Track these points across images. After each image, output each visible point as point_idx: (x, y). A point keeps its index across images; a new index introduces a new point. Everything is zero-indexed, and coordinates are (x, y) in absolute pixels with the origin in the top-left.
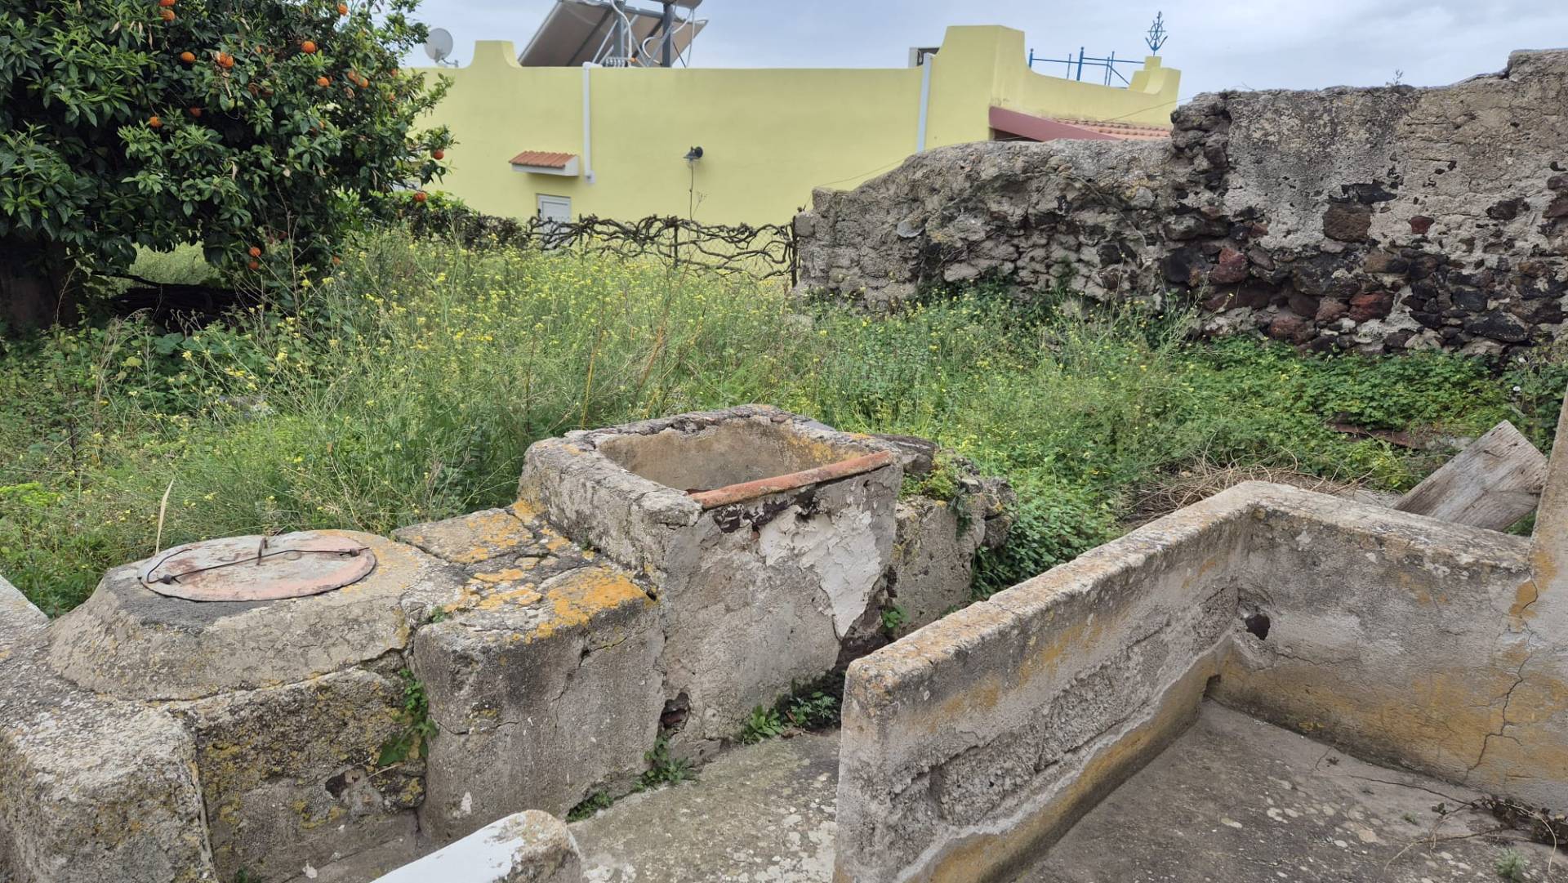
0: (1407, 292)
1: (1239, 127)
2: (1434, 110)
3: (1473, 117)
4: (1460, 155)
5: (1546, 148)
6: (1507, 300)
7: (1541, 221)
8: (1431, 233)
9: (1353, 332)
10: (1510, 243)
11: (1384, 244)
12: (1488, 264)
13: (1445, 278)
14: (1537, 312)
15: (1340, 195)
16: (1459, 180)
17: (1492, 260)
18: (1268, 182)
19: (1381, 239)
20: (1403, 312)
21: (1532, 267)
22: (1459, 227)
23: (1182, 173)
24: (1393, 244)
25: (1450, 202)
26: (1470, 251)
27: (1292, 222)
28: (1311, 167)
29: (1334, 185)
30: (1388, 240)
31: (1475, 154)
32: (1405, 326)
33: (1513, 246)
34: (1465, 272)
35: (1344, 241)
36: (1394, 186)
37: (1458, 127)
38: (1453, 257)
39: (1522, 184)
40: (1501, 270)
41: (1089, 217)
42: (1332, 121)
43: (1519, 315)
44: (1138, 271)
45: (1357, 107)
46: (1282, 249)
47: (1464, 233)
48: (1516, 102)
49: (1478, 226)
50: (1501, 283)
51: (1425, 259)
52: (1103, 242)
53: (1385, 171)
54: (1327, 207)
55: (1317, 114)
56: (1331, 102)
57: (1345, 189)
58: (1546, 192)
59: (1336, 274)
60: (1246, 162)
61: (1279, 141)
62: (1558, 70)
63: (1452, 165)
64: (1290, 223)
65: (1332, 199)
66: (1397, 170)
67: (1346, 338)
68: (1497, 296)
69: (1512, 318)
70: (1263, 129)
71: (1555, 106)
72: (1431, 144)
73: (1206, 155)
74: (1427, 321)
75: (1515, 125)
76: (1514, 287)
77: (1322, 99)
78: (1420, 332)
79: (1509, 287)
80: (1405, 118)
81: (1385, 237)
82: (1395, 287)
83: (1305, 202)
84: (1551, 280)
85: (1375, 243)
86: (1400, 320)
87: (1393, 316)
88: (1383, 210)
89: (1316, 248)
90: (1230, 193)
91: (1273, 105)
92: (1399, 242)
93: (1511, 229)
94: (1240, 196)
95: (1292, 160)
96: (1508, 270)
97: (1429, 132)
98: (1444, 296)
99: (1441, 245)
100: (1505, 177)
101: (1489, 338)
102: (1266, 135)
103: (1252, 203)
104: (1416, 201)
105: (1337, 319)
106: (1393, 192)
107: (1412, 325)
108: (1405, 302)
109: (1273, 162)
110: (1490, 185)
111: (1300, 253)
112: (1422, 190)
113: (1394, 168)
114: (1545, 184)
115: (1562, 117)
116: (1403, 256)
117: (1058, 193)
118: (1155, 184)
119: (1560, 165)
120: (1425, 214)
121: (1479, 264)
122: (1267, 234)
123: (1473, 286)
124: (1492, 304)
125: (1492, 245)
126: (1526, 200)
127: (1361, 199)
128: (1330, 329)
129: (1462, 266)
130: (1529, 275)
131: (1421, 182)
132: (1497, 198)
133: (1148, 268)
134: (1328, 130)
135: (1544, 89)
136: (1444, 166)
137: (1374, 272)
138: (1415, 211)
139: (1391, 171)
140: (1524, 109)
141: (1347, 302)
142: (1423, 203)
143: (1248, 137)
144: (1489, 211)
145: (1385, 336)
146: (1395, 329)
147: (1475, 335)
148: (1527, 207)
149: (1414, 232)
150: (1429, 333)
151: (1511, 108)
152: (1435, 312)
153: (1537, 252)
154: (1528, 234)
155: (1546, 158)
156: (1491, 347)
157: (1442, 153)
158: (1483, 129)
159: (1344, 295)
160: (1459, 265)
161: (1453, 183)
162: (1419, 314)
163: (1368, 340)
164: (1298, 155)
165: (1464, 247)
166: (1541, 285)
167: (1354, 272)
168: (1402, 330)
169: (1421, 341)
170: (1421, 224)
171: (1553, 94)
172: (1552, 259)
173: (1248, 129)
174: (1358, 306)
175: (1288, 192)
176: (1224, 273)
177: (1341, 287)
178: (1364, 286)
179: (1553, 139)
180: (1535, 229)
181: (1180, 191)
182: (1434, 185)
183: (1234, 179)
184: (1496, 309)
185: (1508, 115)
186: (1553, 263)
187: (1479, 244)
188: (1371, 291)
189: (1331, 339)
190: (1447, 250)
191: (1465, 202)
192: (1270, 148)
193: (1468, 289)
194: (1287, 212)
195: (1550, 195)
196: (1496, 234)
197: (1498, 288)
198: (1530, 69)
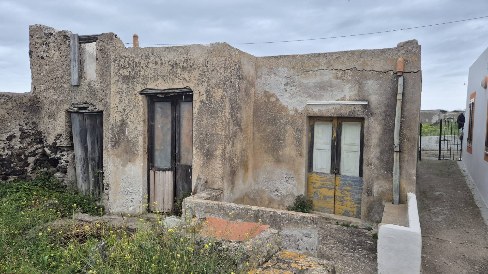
5: (17, 120)
6: (15, 163)
7: (19, 140)
10: (13, 147)
12: (9, 154)
14: (23, 165)
17: (10, 153)
21: (20, 152)
26: (4, 151)
33: (14, 148)
34: (4, 157)
38: (0, 153)
39: (13, 130)
40: (12, 155)
43: (19, 167)
47: (2, 146)
48: (7, 107)
49: (5, 143)
58: (19, 132)
62: (14, 99)
68: (13, 162)
71: (16, 109)
75: (8, 114)
79: (15, 160)
84: (25, 155)
93: (13, 142)
96: (14, 155)
100: (9, 129)
101: (13, 175)
110: (6, 131)
114: (18, 130)
115: (18, 112)
119: (21, 125)
121: (7, 154)
124: (12, 165)
125: (8, 148)
126: (15, 134)
129: (2, 156)
130: (19, 155)
132: (8, 135)
135: (12, 104)
144: (7, 139)
147: (9, 176)
148: (15, 136)
151: (6, 109)
153: (20, 148)
154: (16, 143)
155: (17, 122)
165: (3, 150)
166: (23, 157)
171: (15, 105)
172: (24, 150)
179: (18, 118)
180: (18, 142)
184: (13, 166)
185: (6, 111)
187: (6, 148)
193: (5, 162)
195: (20, 133)
196: (9, 145)
197: (13, 160)
198: (7, 98)
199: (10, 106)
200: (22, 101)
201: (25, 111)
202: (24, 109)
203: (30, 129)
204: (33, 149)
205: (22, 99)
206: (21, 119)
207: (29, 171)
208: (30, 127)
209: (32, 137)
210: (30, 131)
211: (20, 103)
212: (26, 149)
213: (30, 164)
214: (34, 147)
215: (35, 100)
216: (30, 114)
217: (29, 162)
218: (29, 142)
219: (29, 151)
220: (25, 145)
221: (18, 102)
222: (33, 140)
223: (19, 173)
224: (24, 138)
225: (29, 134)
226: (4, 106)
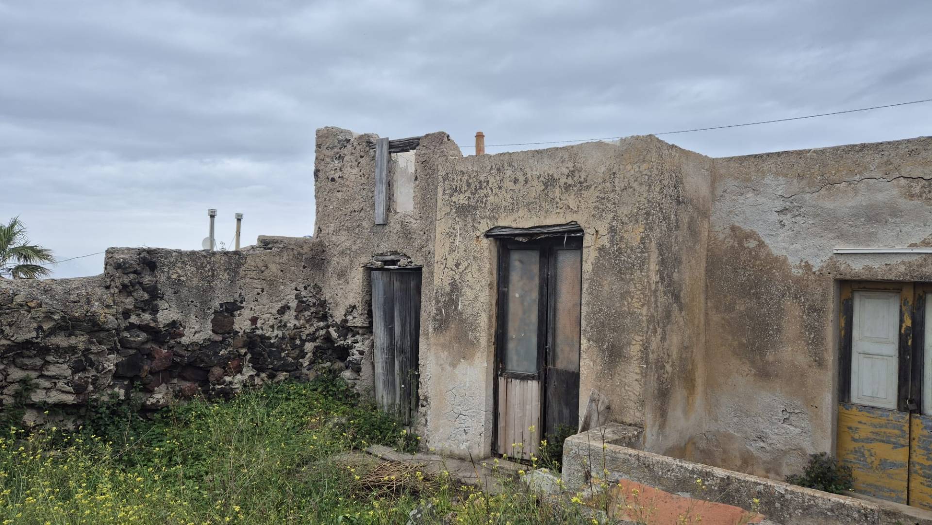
0: (249, 356)
1: (163, 272)
2: (253, 264)
3: (267, 268)
4: (265, 286)
5: (293, 281)
6: (287, 352)
7: (295, 314)
8: (259, 325)
9: (231, 383)
10: (285, 326)
11: (241, 333)
12: (279, 336)
13: (264, 345)
14: (298, 356)
15: (219, 309)
16: (266, 297)
17: (281, 334)
18: (183, 305)
19: (240, 330)
20: (249, 366)
21: (293, 334)
22: (268, 320)
23: (129, 302)
24: (244, 332)
25: (264, 308)
26: (273, 331)
27: (197, 327)
28: (204, 294)
29: (216, 304)
30: (243, 330)
31: (270, 285)
32: (250, 374)
34: (272, 341)
35: (221, 334)
36: (241, 302)
37: (262, 272)
38: (267, 335)
39: (288, 298)
40: (283, 338)
41: (61, 340)
42: (211, 269)
44: (99, 375)
45: (222, 262)
46: (192, 344)
47: (271, 323)
48: (281, 261)
49: (275, 319)
50: (285, 344)
52: (74, 358)
53: (238, 295)
54: (213, 316)
55: (204, 265)
56: (210, 258)
57: (221, 305)
58: (295, 300)
59: (222, 352)
60: (169, 293)
61: (187, 280)
62: (291, 247)
63: (263, 291)
64: (196, 328)
65: (215, 312)
67: (227, 387)
68: (283, 350)
69: (290, 359)
70: (177, 273)
71: (293, 263)
72: (254, 281)
73: (144, 289)
74: (261, 369)
75: (282, 271)
76: (288, 345)
77: (205, 257)
78: (258, 375)
81: (241, 328)
82: (246, 354)
83: (202, 315)
84: (301, 340)
85: (237, 333)
86: (248, 371)
87: (244, 370)
88: (240, 315)
89: (209, 340)
90: (160, 313)
91: (181, 259)
92: (247, 331)
93: (286, 317)
94: (167, 314)
95: (195, 291)
96: (286, 338)
97: (253, 274)
98: (266, 356)
99: (262, 329)
102: (179, 276)
103: (175, 318)
104: (251, 309)
105: (221, 378)
106: (242, 305)
107: (253, 372)
108: (249, 361)
109: (184, 292)
110: (277, 299)
111: (202, 344)
112: (253, 303)
113: (241, 293)
114: (294, 297)
116: (248, 338)
117: (35, 325)
118: (113, 311)
119: (298, 289)
120: (255, 315)
121: (276, 336)
122: (184, 335)
123: (275, 347)
124: (283, 355)
125: (279, 327)
126: (289, 305)
127: (227, 310)
128: (219, 385)
129: (271, 339)
130: (293, 339)
131: (252, 299)
132: (279, 305)
133: (110, 371)
134: (210, 273)
136: (259, 291)
137: (238, 348)
138: (251, 314)
139: (240, 295)
140: (284, 264)
141: (224, 367)
142: (254, 310)
143: (169, 278)
144: (276, 311)
145: (244, 381)
146: (247, 377)
147: (278, 371)
148: (289, 308)
149: (252, 325)
150: (263, 375)
151: (279, 264)
152: (263, 364)
153: (296, 327)
154: (291, 319)
155: (294, 285)
156: (286, 375)
157: (258, 284)
158: (271, 273)
159: (224, 364)
160: (269, 338)
161: (264, 299)
162: (258, 366)
163: (237, 386)
164: (197, 287)
165: (271, 330)
166: (298, 342)
167: (228, 350)
168: (249, 376)
169: (259, 379)
170: (254, 320)
172: (300, 330)
173: (169, 274)
174: (230, 368)
175: (194, 310)
176: (160, 364)
177: (224, 359)
178: (233, 357)
181: (126, 314)
182: (257, 301)
183: (162, 304)
185: (279, 267)
186: (301, 332)
187: (276, 327)
189: (222, 390)
190: (265, 332)
191: (269, 308)
192: (182, 284)
193: (274, 349)
194: (194, 321)
195: (296, 302)
196: (281, 321)
197: (284, 347)
198: (281, 246)
199: (285, 259)
200: (301, 251)
201: (304, 267)
202: (303, 264)
203: (310, 297)
204: (313, 329)
205: (302, 248)
206: (299, 280)
207: (305, 365)
208: (310, 292)
209: (313, 309)
210: (310, 299)
211: (299, 253)
212: (303, 330)
213: (307, 353)
214: (315, 325)
215: (320, 249)
216: (312, 272)
217: (305, 351)
218: (308, 318)
219: (307, 332)
220: (302, 322)
221: (295, 252)
222: (314, 315)
223: (291, 368)
224: (301, 311)
225: (308, 305)
226: (277, 259)
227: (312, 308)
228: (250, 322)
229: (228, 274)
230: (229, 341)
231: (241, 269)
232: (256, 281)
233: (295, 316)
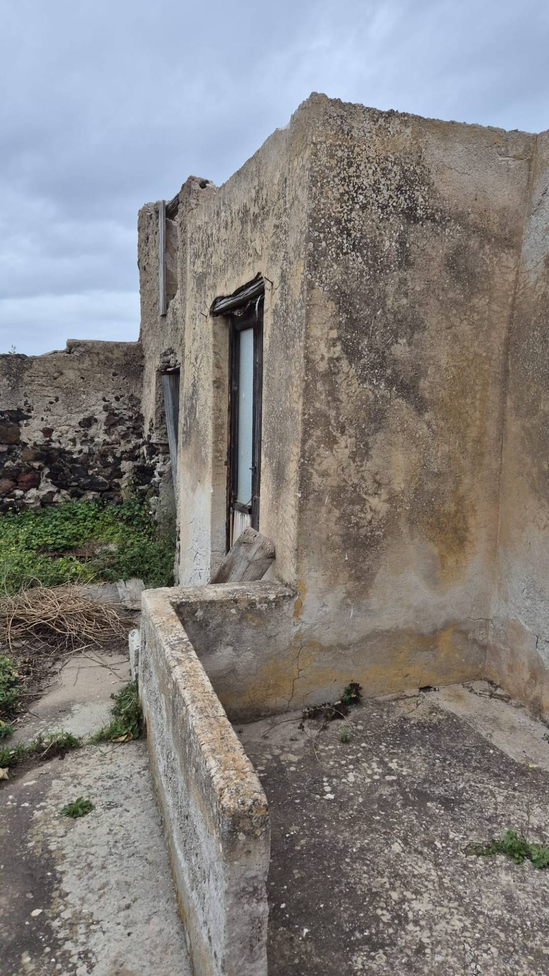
0: (47, 471)
2: (41, 369)
3: (62, 374)
4: (59, 394)
5: (99, 390)
6: (96, 469)
7: (104, 427)
8: (54, 436)
9: (23, 497)
10: (92, 440)
11: (30, 444)
12: (84, 451)
13: (64, 460)
14: (111, 474)
16: (62, 407)
17: (86, 449)
19: (28, 442)
20: (47, 482)
21: (104, 451)
22: (67, 433)
24: (35, 444)
25: (60, 419)
26: (75, 445)
30: (32, 442)
31: (67, 394)
32: (50, 490)
33: (94, 441)
34: (75, 456)
35: (6, 444)
36: (29, 411)
37: (55, 379)
38: (67, 449)
39: (92, 409)
40: (90, 454)
43: (103, 476)
47: (70, 436)
48: (81, 366)
49: (76, 432)
50: (92, 461)
51: (53, 451)
53: (23, 403)
58: (103, 412)
59: (7, 464)
62: (96, 351)
63: (57, 400)
66: (29, 402)
67: (19, 502)
68: (92, 468)
69: (101, 478)
71: (98, 369)
72: (44, 388)
74: (61, 486)
75: (82, 378)
76: (98, 462)
78: (59, 492)
79: (96, 462)
80: (27, 373)
81: (30, 440)
82: (41, 468)
84: (114, 457)
85: (25, 444)
86: (46, 487)
87: (42, 485)
88: (26, 425)
92: (38, 443)
93: (92, 431)
96: (94, 454)
97: (41, 381)
98: (67, 471)
99: (60, 443)
100: (84, 405)
101: (93, 490)
104: (42, 419)
105: (12, 491)
106: (29, 414)
107: (53, 489)
108: (47, 476)
110: (77, 410)
112: (45, 413)
113: (27, 401)
114: (101, 408)
115: (103, 375)
116: (42, 450)
119: (107, 399)
120: (48, 426)
121: (80, 452)
123: (79, 464)
124: (90, 472)
125: (84, 441)
126: (95, 417)
127: (11, 419)
128: (9, 498)
129: (72, 453)
130: (104, 455)
131: (43, 409)
132: (82, 417)
135: (91, 360)
136: (53, 399)
137: (27, 461)
138: (43, 425)
139: (26, 403)
140: (85, 370)
141: (15, 481)
142: (46, 420)
144: (80, 423)
145: (41, 497)
146: (45, 492)
147: (85, 490)
148: (96, 421)
149: (46, 436)
150: (64, 492)
151: (79, 370)
152: (64, 480)
153: (105, 443)
154: (99, 433)
155: (100, 395)
156: (94, 495)
157: (51, 393)
158: (68, 380)
159: (13, 476)
160: (71, 453)
161: (59, 408)
162: (57, 482)
163: (32, 501)
165: (72, 443)
166: (110, 459)
167: (17, 462)
168: (49, 492)
169: (60, 496)
170: (48, 432)
171: (96, 363)
172: (113, 446)
174: (22, 482)
177: (11, 471)
178: (23, 470)
179: (101, 386)
180: (102, 432)
182: (50, 410)
184: (92, 474)
185: (78, 373)
186: (114, 448)
187: (78, 441)
188: (27, 472)
189: (11, 504)
190: (63, 445)
191: (67, 419)
193: (77, 466)
195: (105, 414)
196: (85, 435)
197: (91, 463)
198: (82, 350)
199: (87, 363)
200: (110, 355)
201: (115, 375)
202: (113, 371)
203: (124, 409)
204: (130, 446)
205: (111, 352)
206: (108, 389)
207: (123, 486)
208: (124, 404)
209: (129, 424)
210: (124, 412)
211: (107, 358)
212: (116, 446)
213: (125, 473)
214: (133, 442)
215: (138, 353)
216: (125, 380)
217: (122, 470)
218: (122, 433)
219: (122, 449)
220: (113, 437)
221: (102, 357)
222: (131, 430)
223: (104, 488)
224: (114, 425)
225: (122, 418)
226: (76, 364)
227: (127, 423)
228: (41, 434)
229: (8, 379)
230: (16, 453)
231: (26, 375)
232: (47, 388)
233: (105, 430)
